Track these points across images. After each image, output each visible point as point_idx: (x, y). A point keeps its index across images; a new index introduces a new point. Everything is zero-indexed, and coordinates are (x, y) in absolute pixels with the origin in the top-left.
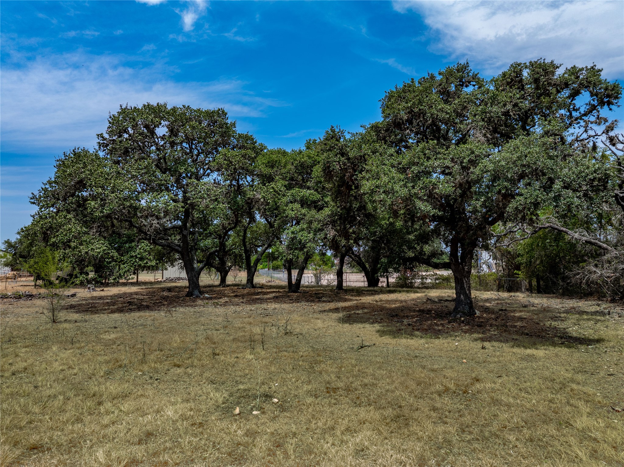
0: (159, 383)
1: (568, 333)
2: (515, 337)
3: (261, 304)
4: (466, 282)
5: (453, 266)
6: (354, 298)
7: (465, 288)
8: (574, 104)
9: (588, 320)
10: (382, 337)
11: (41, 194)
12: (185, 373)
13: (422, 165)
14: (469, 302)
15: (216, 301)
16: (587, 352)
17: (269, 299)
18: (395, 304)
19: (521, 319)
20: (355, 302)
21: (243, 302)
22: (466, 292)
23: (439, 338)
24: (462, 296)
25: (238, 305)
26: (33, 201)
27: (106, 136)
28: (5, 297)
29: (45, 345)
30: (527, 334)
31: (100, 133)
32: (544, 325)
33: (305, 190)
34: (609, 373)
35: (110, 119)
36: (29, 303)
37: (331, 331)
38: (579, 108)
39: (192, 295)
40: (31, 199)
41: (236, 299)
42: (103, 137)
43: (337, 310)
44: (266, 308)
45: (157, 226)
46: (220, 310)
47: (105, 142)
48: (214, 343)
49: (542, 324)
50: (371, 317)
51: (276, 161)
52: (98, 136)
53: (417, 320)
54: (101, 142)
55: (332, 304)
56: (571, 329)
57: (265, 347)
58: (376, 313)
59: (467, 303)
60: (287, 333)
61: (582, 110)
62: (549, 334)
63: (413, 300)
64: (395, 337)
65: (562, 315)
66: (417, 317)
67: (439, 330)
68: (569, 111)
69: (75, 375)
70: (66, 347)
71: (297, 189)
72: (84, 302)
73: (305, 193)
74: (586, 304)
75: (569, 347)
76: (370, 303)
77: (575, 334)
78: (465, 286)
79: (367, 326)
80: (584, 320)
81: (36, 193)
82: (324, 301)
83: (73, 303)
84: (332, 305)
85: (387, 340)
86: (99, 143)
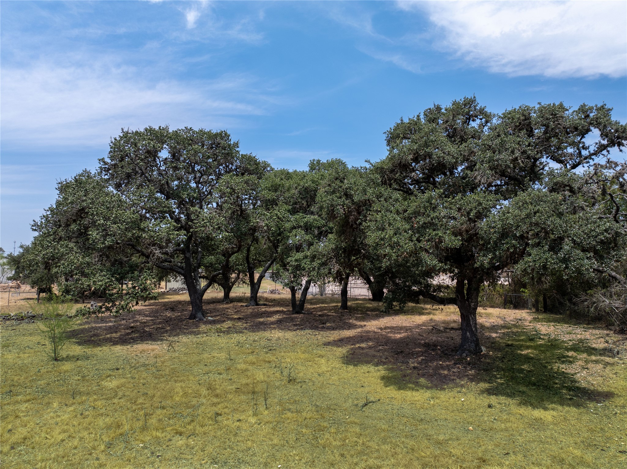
0: (160, 461)
1: (576, 382)
2: (523, 388)
3: (265, 330)
4: (473, 319)
5: (459, 303)
6: (359, 323)
7: (471, 325)
8: (584, 143)
9: (597, 362)
10: (386, 387)
11: (43, 220)
12: (187, 446)
13: (429, 216)
14: (475, 339)
15: (219, 326)
16: (596, 414)
17: (272, 323)
18: (400, 333)
19: (528, 359)
20: (359, 330)
21: (246, 328)
22: (472, 329)
23: (444, 389)
24: (468, 333)
25: (241, 332)
26: (34, 228)
27: (108, 160)
28: (7, 318)
29: (46, 400)
30: (534, 384)
31: (102, 158)
32: (552, 368)
33: (309, 216)
34: (621, 449)
35: (111, 144)
36: (32, 326)
37: (335, 378)
38: (589, 146)
39: (195, 318)
40: (33, 226)
41: (240, 324)
42: (104, 162)
43: (340, 342)
44: (270, 338)
45: (160, 255)
46: (223, 341)
47: (107, 166)
48: (217, 396)
49: (549, 367)
50: (376, 353)
51: (280, 185)
52: (100, 160)
53: (422, 359)
54: (103, 166)
55: (336, 332)
56: (578, 375)
57: (268, 402)
58: (381, 348)
59: (474, 340)
60: (291, 380)
61: (592, 149)
62: (556, 384)
63: (418, 326)
64: (400, 389)
65: (570, 354)
66: (422, 355)
67: (445, 376)
68: (578, 149)
69: (75, 448)
70: (67, 403)
71: (301, 214)
72: (87, 326)
73: (310, 218)
74: (594, 335)
75: (578, 406)
76: (374, 332)
77: (583, 384)
78: (471, 323)
79: (372, 368)
80: (592, 361)
81: (38, 220)
82: (329, 329)
83: (76, 327)
84: (335, 335)
85: (392, 392)
86: (101, 168)
